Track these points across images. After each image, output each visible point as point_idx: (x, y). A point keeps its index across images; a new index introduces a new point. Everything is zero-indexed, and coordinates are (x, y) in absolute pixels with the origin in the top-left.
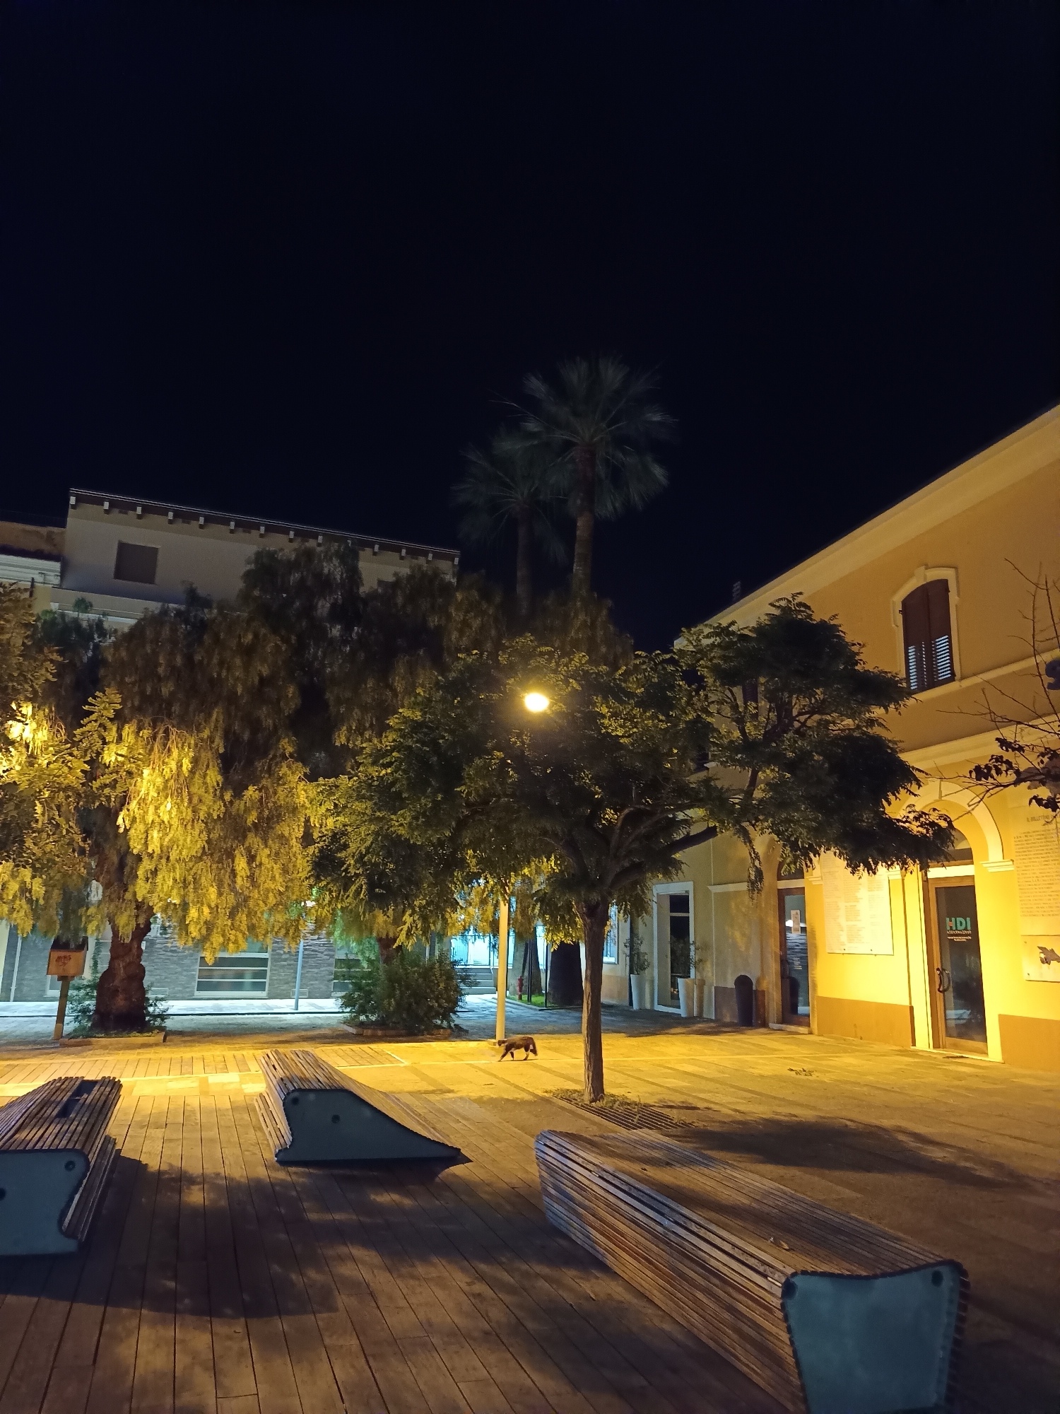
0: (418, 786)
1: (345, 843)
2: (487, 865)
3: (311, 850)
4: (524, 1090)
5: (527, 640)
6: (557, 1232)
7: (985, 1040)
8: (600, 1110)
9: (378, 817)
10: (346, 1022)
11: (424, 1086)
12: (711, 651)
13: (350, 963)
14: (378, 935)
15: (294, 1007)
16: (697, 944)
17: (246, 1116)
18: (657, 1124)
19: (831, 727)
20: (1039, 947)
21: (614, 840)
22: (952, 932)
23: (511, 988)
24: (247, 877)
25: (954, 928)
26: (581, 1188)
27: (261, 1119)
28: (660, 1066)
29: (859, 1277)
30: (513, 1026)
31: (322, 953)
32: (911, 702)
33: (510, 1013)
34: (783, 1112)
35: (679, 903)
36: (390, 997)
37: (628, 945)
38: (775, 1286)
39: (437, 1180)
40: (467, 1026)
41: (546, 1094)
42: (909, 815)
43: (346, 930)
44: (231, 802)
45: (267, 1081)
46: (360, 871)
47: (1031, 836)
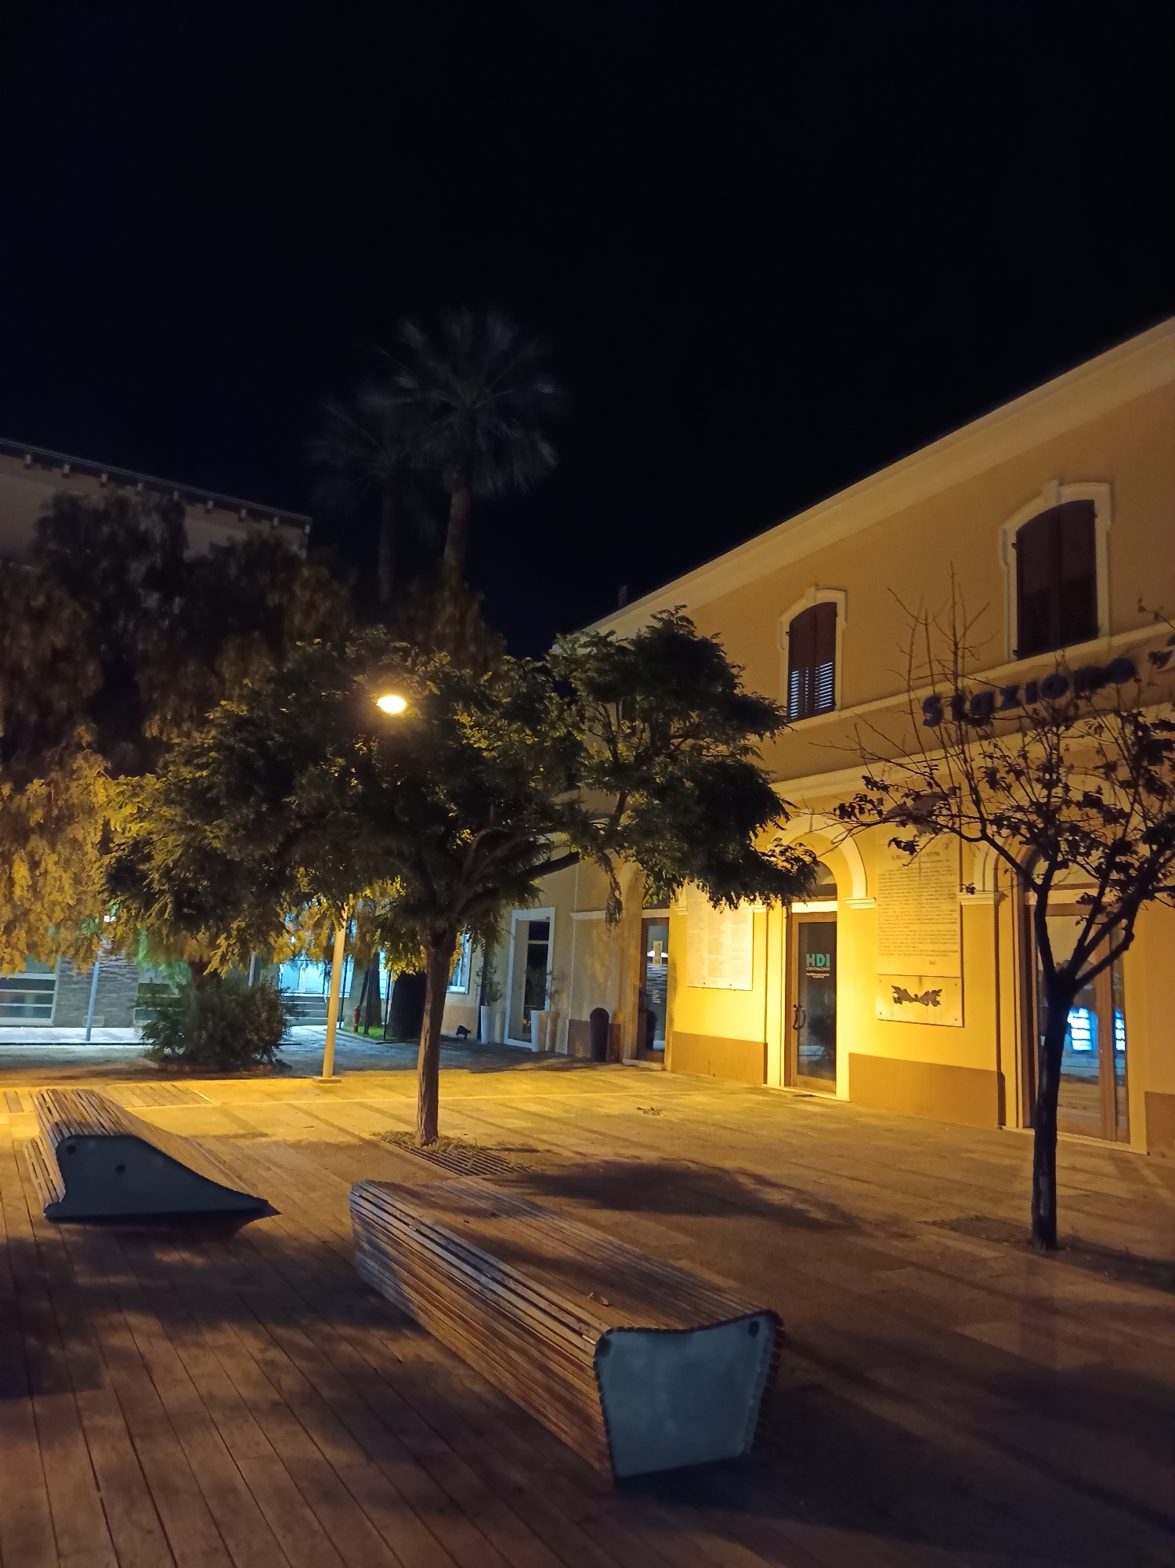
0: (240, 792)
1: (149, 853)
2: (320, 885)
3: (106, 859)
4: (349, 1133)
5: (379, 632)
6: (369, 1290)
7: (834, 1079)
8: (431, 1154)
9: (190, 826)
10: (148, 1055)
11: (233, 1129)
12: (586, 662)
13: (153, 988)
14: (190, 957)
15: (85, 1037)
16: (554, 974)
17: (13, 1165)
18: (493, 1169)
19: (705, 752)
20: (893, 987)
21: (468, 862)
22: (811, 969)
23: (346, 1019)
24: (29, 887)
25: (813, 965)
26: (396, 1243)
27: (31, 1169)
28: (501, 1105)
29: (676, 1332)
30: (342, 1061)
31: (123, 975)
32: (787, 730)
33: (343, 1047)
34: (626, 1154)
35: (539, 930)
36: (201, 1027)
37: (480, 974)
38: (590, 1343)
39: (237, 1235)
40: (291, 1061)
41: (373, 1137)
42: (776, 849)
43: (152, 950)
44: (10, 797)
45: (40, 1125)
46: (166, 887)
47: (894, 874)
